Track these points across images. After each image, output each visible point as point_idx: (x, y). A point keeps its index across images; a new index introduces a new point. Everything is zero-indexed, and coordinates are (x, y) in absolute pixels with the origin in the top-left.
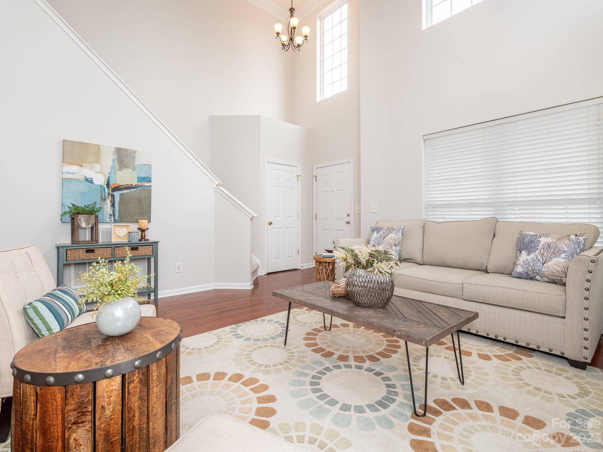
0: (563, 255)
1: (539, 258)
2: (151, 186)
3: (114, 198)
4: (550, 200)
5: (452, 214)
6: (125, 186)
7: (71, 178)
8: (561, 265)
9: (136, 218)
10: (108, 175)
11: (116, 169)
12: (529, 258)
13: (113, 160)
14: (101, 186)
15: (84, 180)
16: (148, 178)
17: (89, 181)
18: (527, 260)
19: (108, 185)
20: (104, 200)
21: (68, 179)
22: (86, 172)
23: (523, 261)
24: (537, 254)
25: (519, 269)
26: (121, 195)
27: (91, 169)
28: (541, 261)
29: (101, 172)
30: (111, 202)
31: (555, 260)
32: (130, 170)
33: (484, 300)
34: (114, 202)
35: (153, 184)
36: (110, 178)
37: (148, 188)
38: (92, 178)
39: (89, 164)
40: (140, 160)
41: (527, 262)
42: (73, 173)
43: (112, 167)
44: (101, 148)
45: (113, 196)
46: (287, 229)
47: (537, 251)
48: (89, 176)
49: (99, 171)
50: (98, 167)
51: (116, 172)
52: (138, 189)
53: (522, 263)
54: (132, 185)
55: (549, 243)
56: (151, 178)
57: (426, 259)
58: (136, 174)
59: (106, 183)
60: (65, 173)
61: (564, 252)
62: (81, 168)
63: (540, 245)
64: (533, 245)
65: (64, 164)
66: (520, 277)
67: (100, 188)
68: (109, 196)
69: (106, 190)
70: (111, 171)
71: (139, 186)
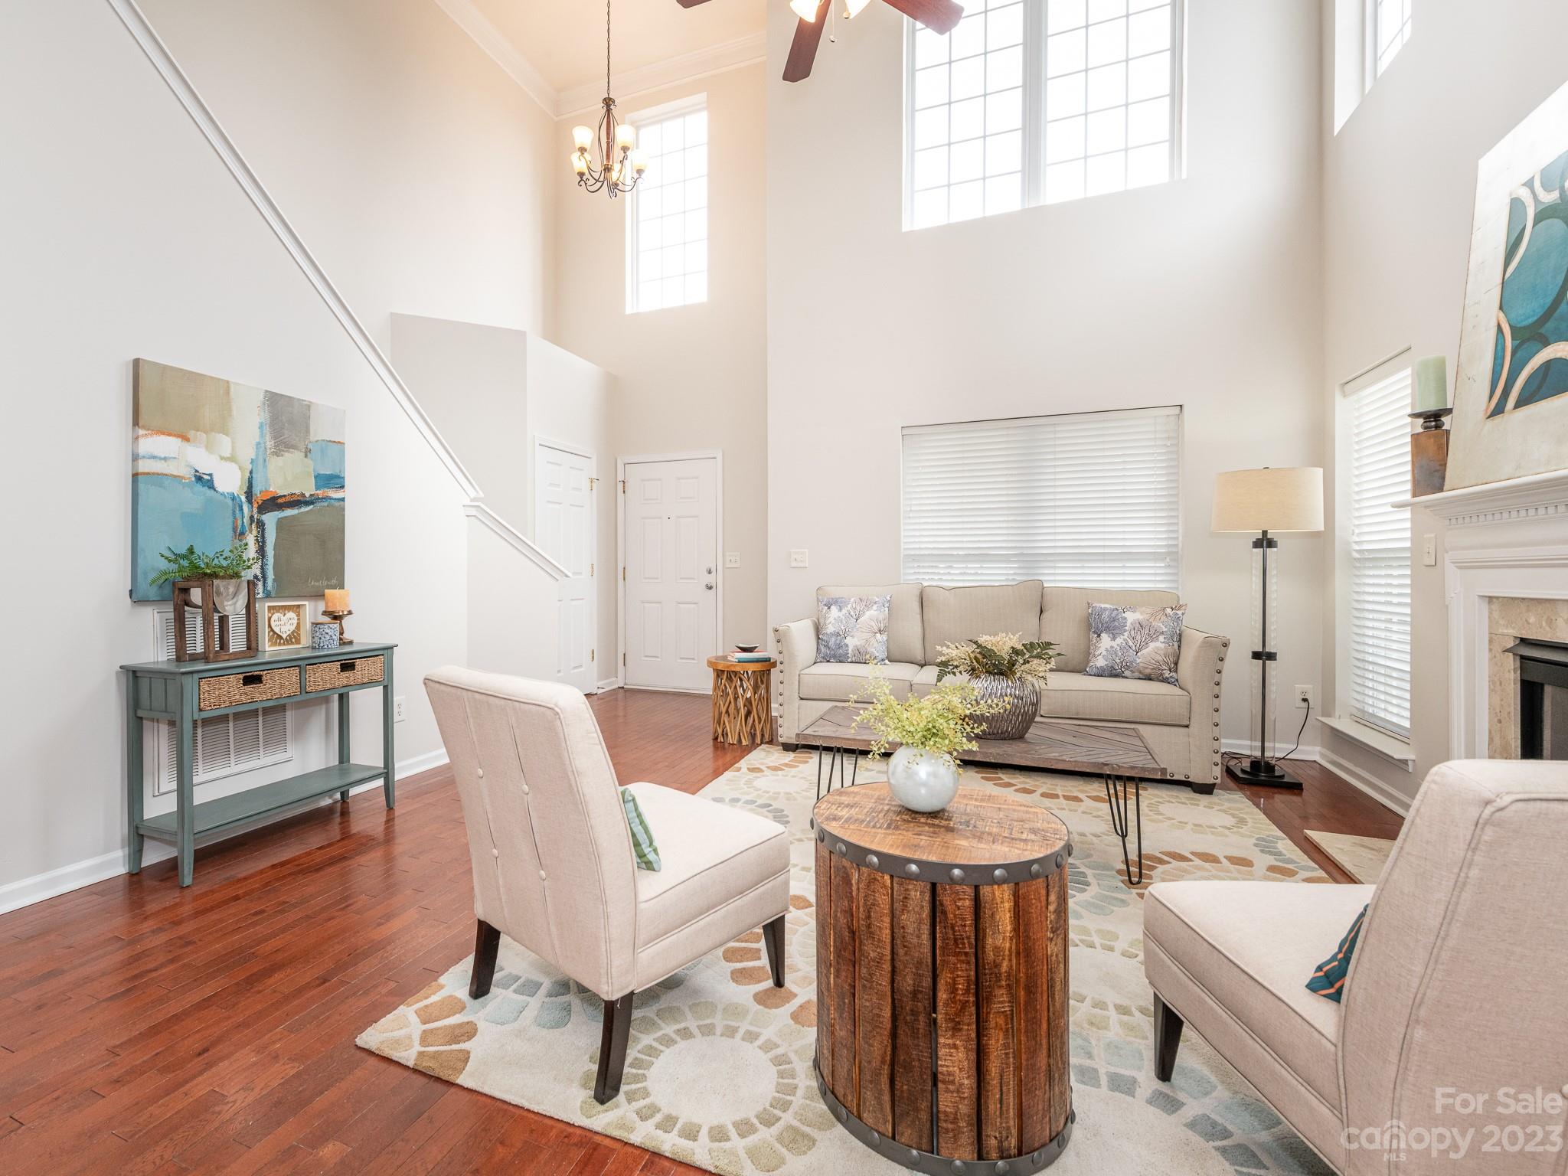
0: (1161, 638)
1: (1131, 644)
2: (343, 499)
3: (263, 530)
4: (1104, 554)
5: (951, 572)
6: (288, 499)
7: (160, 472)
8: (1162, 652)
9: (313, 583)
10: (250, 467)
11: (268, 452)
12: (1114, 644)
13: (261, 427)
14: (233, 498)
15: (193, 479)
16: (338, 477)
17: (204, 481)
18: (1112, 647)
19: (249, 494)
20: (240, 535)
21: (154, 474)
22: (197, 457)
23: (1107, 650)
24: (1126, 637)
25: (1100, 662)
26: (280, 522)
27: (209, 447)
28: (1134, 648)
29: (232, 459)
30: (257, 540)
31: (1152, 645)
32: (298, 455)
33: (1077, 714)
34: (264, 542)
35: (348, 493)
36: (254, 475)
37: (337, 504)
38: (210, 475)
39: (205, 435)
40: (320, 431)
41: (1111, 651)
42: (165, 459)
43: (258, 444)
44: (232, 390)
45: (261, 525)
46: (574, 603)
47: (1126, 634)
48: (203, 470)
49: (229, 456)
50: (225, 444)
51: (267, 459)
52: (318, 505)
53: (1104, 653)
54: (303, 495)
55: (1140, 621)
56: (343, 478)
58: (310, 466)
59: (245, 489)
60: (144, 457)
61: (1162, 633)
62: (186, 444)
63: (1128, 624)
64: (1116, 623)
65: (141, 432)
66: (1101, 673)
67: (230, 502)
68: (251, 524)
69: (246, 508)
70: (257, 455)
71: (319, 498)
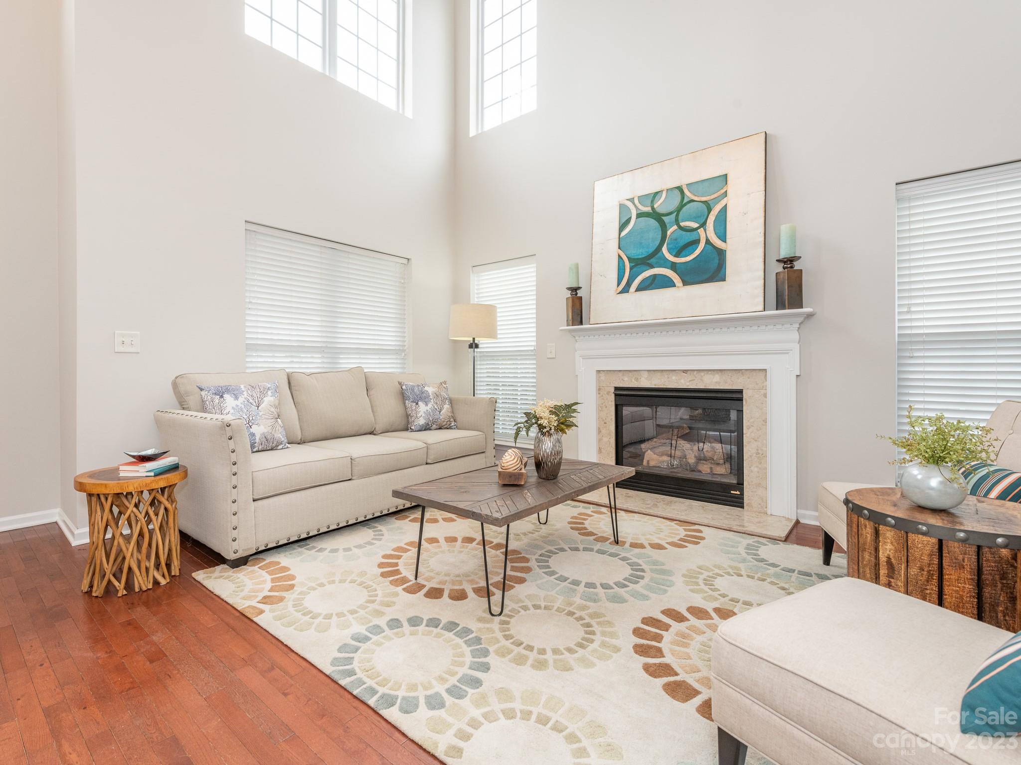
5: (276, 361)
23: (424, 413)
25: (422, 421)
57: (310, 433)
63: (431, 395)
64: (424, 395)
66: (421, 429)
